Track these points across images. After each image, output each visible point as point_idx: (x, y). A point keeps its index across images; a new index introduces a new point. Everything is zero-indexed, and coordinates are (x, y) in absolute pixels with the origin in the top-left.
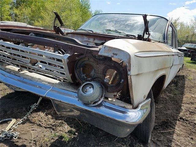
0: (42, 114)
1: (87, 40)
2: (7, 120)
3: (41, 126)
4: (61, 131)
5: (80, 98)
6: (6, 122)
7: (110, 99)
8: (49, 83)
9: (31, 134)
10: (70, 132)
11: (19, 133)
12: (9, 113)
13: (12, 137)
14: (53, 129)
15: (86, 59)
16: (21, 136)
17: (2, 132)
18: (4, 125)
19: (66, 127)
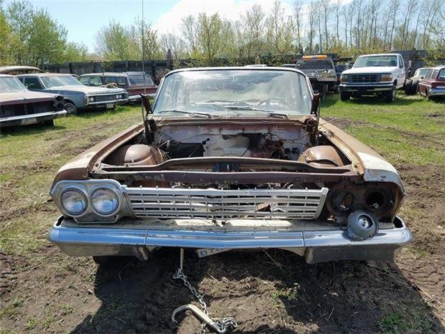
10: (280, 287)
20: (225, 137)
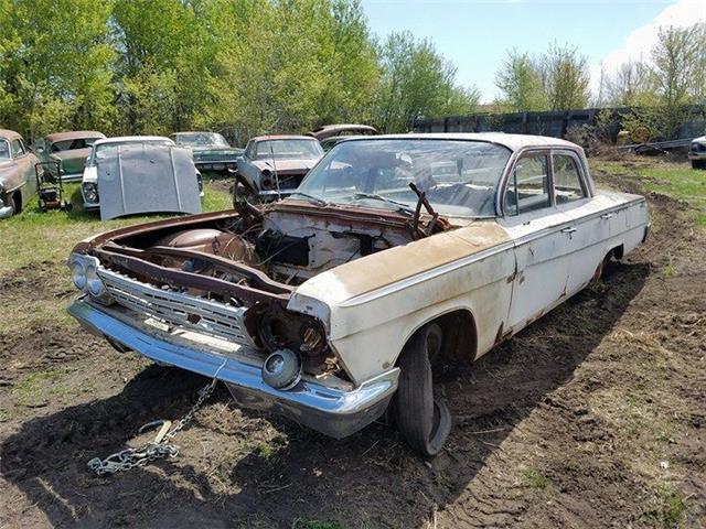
0: (222, 408)
1: (312, 224)
2: (154, 423)
3: (221, 433)
4: (258, 439)
5: (266, 379)
6: (154, 428)
7: (318, 377)
8: (222, 352)
9: (202, 449)
10: (276, 440)
11: (178, 447)
12: (155, 409)
13: (167, 454)
14: (243, 437)
15: (273, 312)
16: (184, 452)
17: (149, 446)
18: (150, 434)
19: (269, 431)
20: (335, 234)
